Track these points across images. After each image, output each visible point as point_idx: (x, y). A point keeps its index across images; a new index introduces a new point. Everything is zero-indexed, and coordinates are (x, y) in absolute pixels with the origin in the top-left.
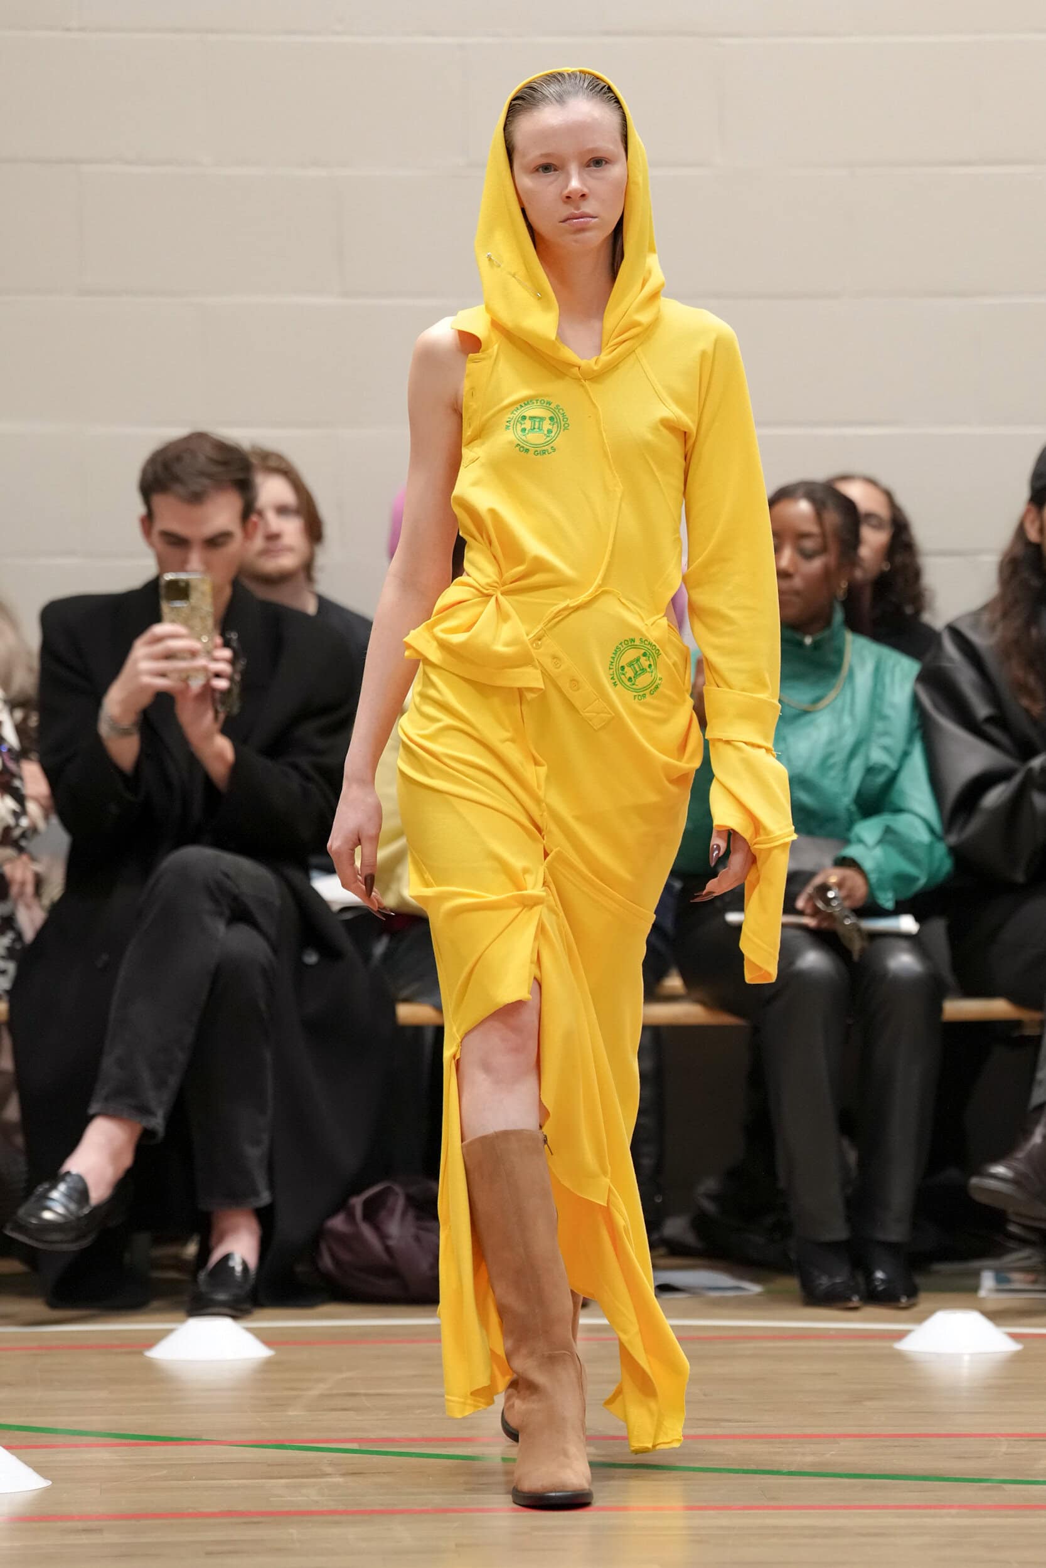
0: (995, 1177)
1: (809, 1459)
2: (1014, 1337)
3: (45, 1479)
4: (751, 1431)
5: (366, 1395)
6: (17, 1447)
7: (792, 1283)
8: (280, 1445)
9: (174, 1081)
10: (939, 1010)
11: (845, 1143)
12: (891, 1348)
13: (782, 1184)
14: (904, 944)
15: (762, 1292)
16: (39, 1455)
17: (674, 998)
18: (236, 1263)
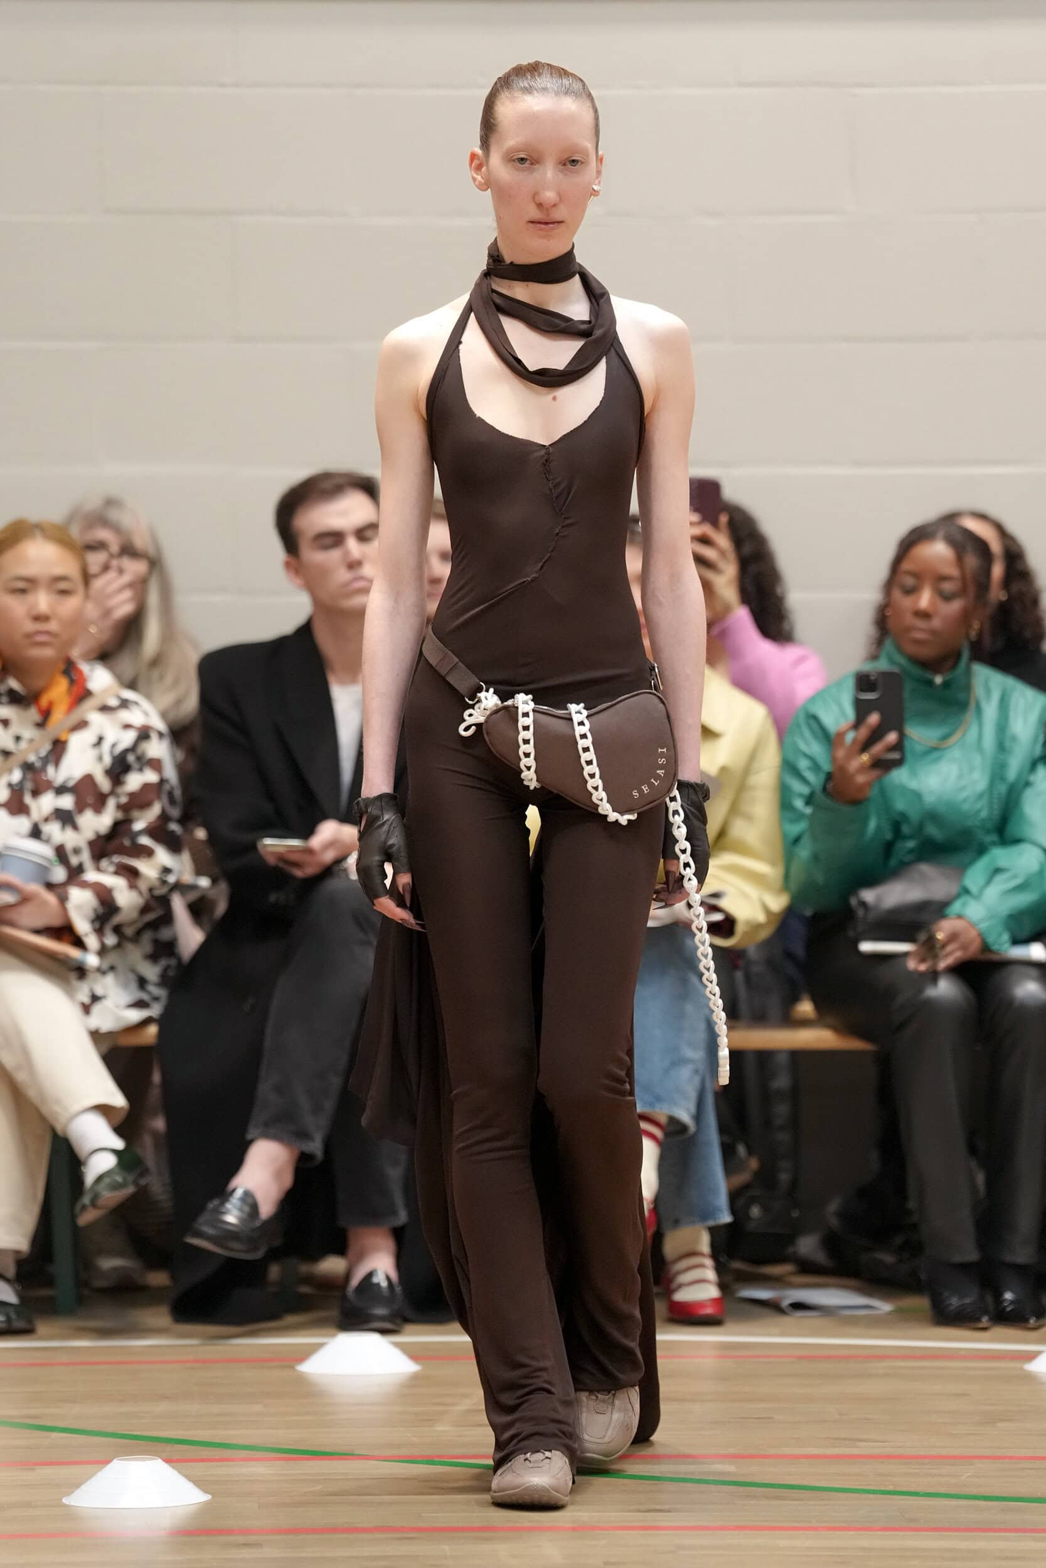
3: (206, 1492)
6: (178, 1461)
7: (922, 1303)
9: (330, 1104)
11: (973, 1164)
12: (1022, 1369)
13: (912, 1204)
15: (893, 1311)
16: (200, 1469)
17: (804, 1023)
18: (380, 1279)
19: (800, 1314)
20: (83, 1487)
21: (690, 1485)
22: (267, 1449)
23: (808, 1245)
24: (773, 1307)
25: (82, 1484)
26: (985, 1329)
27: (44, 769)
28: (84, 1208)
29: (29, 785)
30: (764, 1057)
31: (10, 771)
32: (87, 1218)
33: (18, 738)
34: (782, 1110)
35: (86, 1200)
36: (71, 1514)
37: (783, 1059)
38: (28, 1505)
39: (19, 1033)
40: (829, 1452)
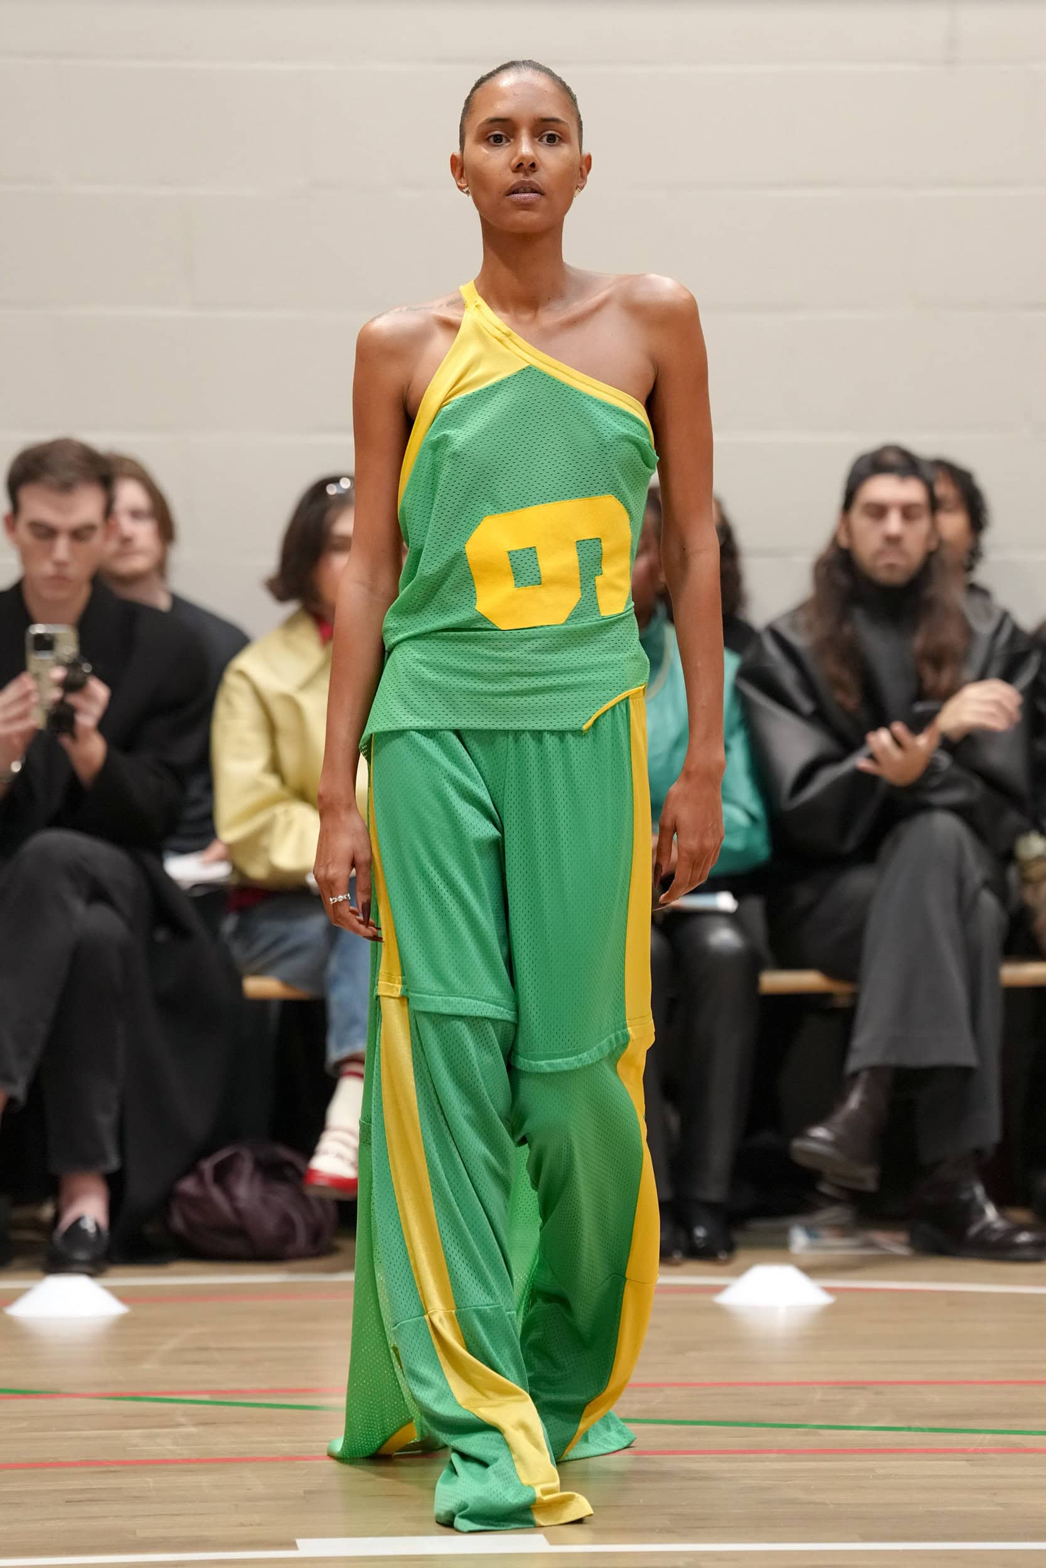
0: (816, 1140)
1: (637, 1407)
2: (829, 1290)
5: (219, 1349)
8: (135, 1397)
9: (35, 1050)
10: (755, 982)
12: (711, 1301)
14: (721, 921)
18: (89, 1225)
26: (677, 1264)
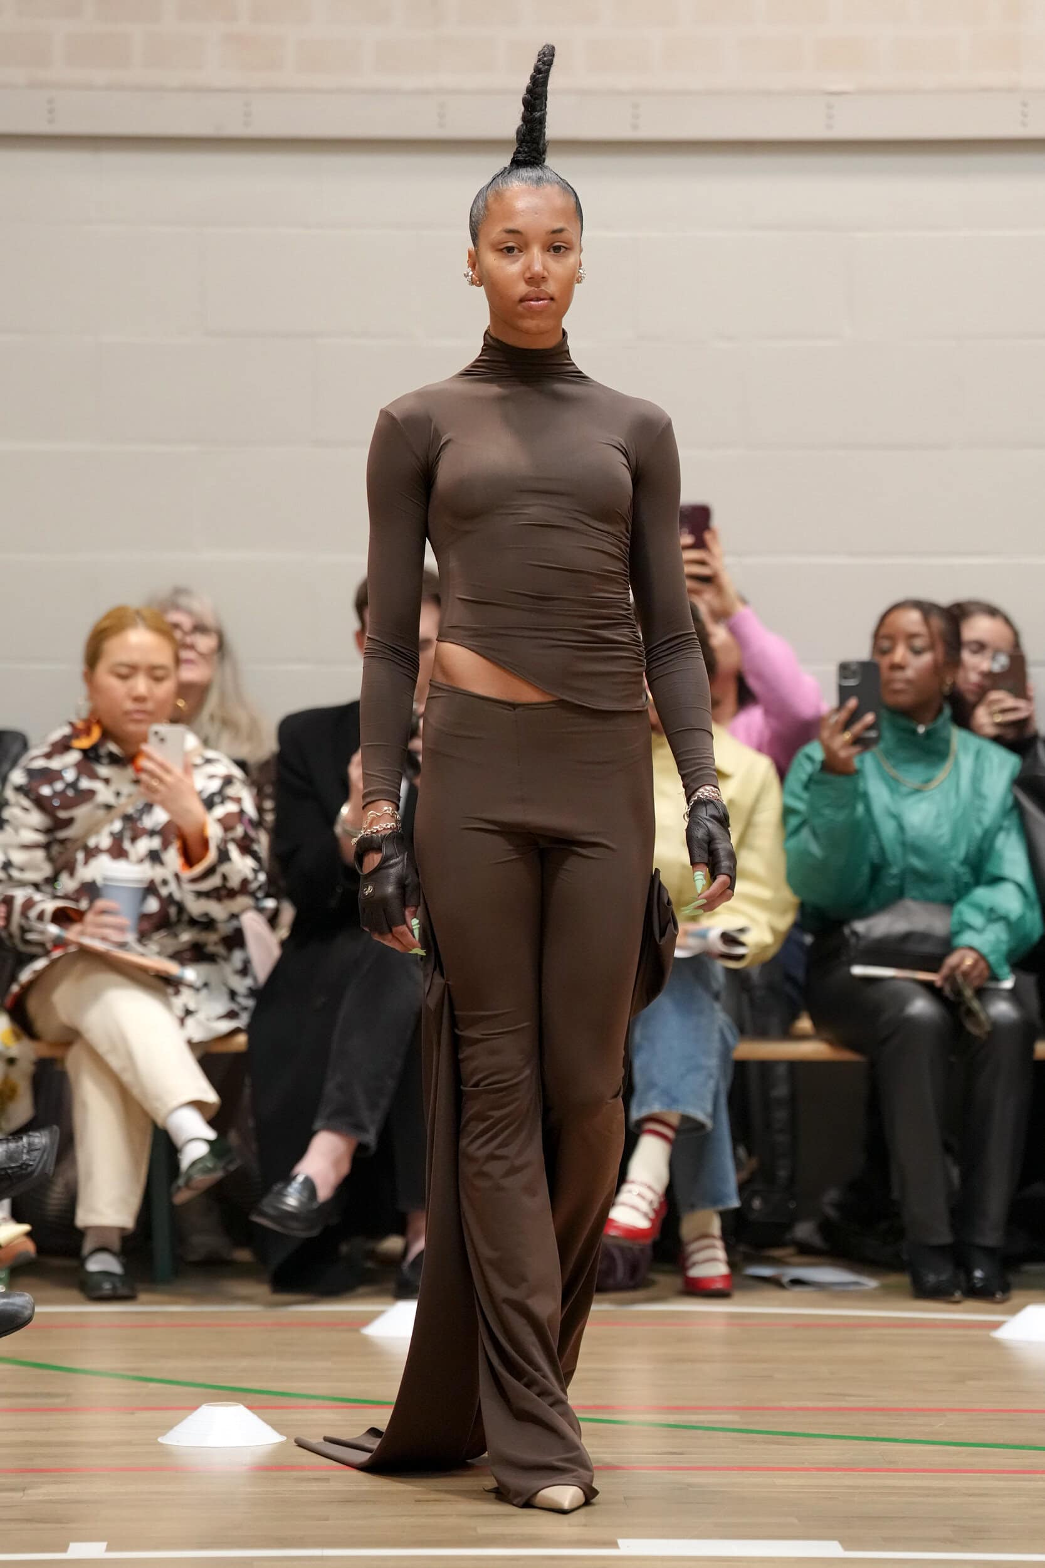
1: (922, 1429)
3: (279, 1434)
4: (871, 1405)
6: (258, 1407)
7: (905, 1280)
9: (384, 1103)
12: (989, 1336)
13: (896, 1195)
15: (878, 1287)
16: (276, 1415)
17: (803, 1037)
19: (798, 1289)
20: (175, 1428)
21: (700, 1432)
22: (335, 1399)
23: (804, 1230)
24: (775, 1282)
25: (176, 1424)
26: (958, 1302)
27: (140, 819)
28: (179, 1188)
29: (128, 834)
30: (766, 1066)
31: (111, 822)
32: (181, 1197)
33: (118, 794)
34: (781, 1115)
35: (181, 1182)
36: (165, 1451)
37: (782, 1071)
38: (129, 1443)
39: (124, 1039)
40: (821, 1405)
